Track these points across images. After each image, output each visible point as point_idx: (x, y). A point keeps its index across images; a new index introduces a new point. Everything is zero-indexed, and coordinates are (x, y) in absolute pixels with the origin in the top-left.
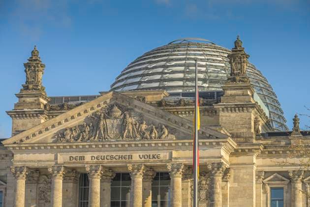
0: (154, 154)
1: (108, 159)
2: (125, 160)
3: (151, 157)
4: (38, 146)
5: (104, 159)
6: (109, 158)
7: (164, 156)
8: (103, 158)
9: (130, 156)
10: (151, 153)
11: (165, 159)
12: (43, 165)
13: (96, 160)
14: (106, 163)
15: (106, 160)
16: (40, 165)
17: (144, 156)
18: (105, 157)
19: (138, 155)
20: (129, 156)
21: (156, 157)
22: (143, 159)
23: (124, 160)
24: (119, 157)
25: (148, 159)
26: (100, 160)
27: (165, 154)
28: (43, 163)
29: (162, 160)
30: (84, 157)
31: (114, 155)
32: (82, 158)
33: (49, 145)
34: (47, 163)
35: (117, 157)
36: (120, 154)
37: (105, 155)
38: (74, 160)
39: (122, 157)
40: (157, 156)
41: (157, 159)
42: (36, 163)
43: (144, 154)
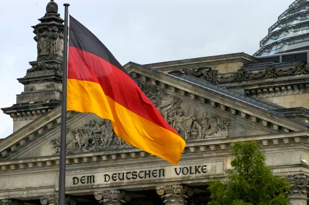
0: (198, 165)
1: (129, 179)
2: (154, 178)
3: (193, 170)
4: (24, 164)
5: (123, 179)
6: (130, 176)
7: (212, 168)
8: (121, 177)
9: (162, 171)
10: (193, 164)
11: (213, 173)
12: (35, 195)
13: (111, 181)
14: (126, 185)
15: (126, 181)
16: (30, 195)
17: (182, 170)
18: (125, 175)
19: (173, 168)
20: (160, 170)
21: (200, 169)
22: (181, 175)
23: (152, 178)
24: (146, 174)
25: (188, 175)
26: (118, 181)
27: (214, 164)
28: (34, 191)
29: (209, 175)
30: (94, 177)
31: (138, 171)
32: (91, 179)
33: (39, 160)
34: (40, 191)
35: (142, 175)
36: (146, 168)
37: (125, 172)
38: (80, 184)
39: (149, 174)
40: (202, 169)
41: (202, 174)
42: (25, 193)
43: (182, 167)
